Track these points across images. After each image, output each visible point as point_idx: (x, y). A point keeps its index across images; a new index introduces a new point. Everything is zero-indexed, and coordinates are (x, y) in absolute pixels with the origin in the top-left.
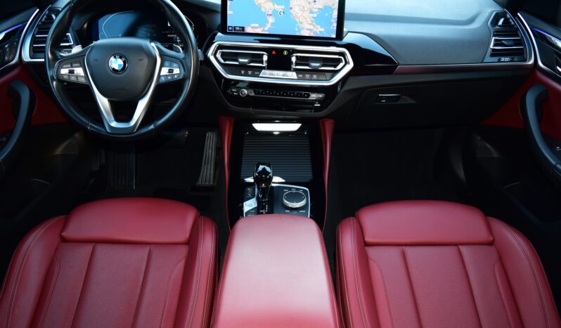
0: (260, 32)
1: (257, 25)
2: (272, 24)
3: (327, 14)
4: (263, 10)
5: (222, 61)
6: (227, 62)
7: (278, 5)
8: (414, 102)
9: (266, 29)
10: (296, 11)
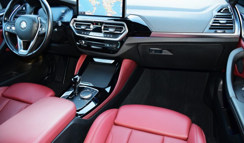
0: (91, 14)
1: (90, 11)
2: (95, 10)
3: (118, 5)
4: (92, 4)
5: (76, 27)
6: (77, 28)
7: (98, 1)
8: (171, 54)
9: (93, 13)
10: (105, 4)
